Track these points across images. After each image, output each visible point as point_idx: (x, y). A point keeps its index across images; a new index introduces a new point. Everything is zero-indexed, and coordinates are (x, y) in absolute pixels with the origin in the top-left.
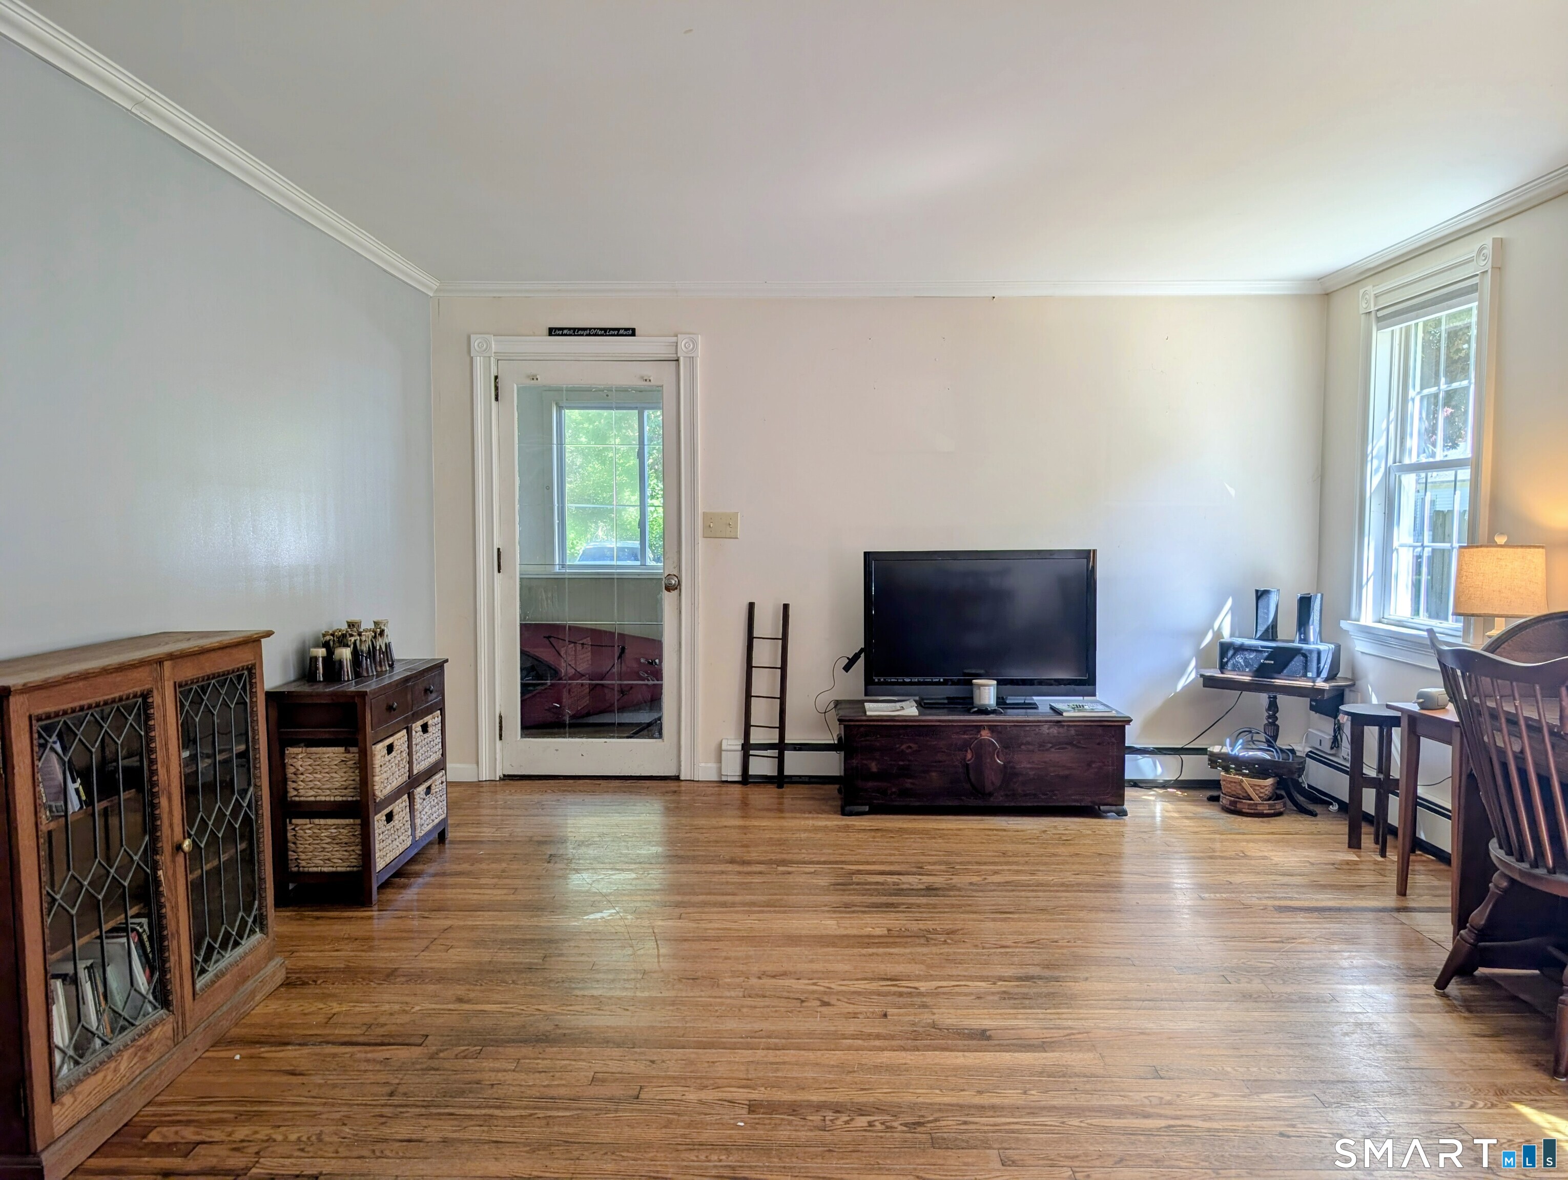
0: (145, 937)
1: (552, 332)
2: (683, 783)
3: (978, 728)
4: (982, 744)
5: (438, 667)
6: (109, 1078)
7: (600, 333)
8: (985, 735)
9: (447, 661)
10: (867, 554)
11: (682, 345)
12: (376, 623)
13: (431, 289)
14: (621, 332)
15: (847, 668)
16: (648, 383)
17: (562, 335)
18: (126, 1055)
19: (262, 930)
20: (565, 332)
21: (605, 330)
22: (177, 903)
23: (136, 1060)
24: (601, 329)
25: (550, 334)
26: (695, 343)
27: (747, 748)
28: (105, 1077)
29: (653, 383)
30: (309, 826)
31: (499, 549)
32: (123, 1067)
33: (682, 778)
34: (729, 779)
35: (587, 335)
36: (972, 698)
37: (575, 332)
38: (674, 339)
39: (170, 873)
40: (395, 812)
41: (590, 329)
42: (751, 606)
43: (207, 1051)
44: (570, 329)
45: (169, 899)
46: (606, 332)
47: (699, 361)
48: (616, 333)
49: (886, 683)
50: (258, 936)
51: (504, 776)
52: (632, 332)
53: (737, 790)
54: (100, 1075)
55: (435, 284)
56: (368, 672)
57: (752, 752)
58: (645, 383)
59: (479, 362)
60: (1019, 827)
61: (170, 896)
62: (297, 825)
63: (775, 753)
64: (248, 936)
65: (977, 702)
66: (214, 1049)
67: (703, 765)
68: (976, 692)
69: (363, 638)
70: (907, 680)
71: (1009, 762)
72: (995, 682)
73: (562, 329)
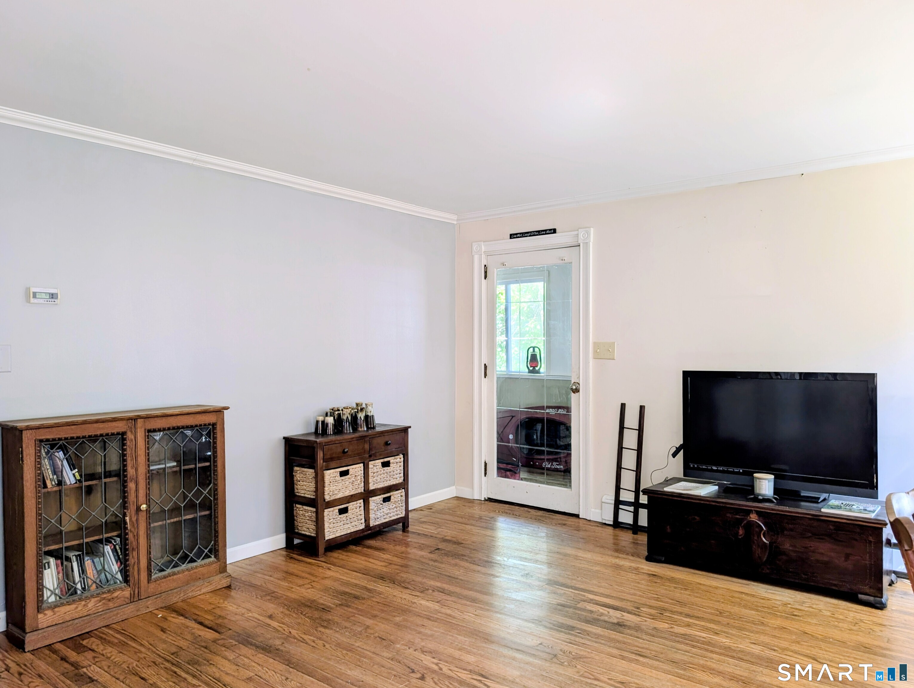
0: (117, 547)
1: (512, 236)
2: (580, 521)
3: (748, 512)
4: (751, 525)
5: (405, 430)
6: (80, 608)
7: (536, 233)
8: (753, 517)
9: (410, 427)
10: (684, 372)
11: (581, 236)
12: (357, 405)
13: (454, 220)
14: (547, 232)
15: (674, 455)
16: (563, 261)
17: (517, 237)
18: (93, 600)
19: (215, 557)
20: (518, 235)
21: (539, 231)
22: (138, 534)
23: (100, 604)
24: (537, 232)
25: (511, 238)
26: (588, 234)
27: (618, 502)
28: (77, 608)
29: (566, 261)
30: (301, 509)
31: (485, 365)
32: (90, 605)
33: (580, 517)
34: (607, 523)
35: (530, 236)
36: (752, 486)
37: (523, 235)
38: (576, 233)
39: (134, 519)
40: (349, 508)
41: (531, 232)
42: (623, 406)
43: (157, 609)
44: (520, 233)
45: (131, 531)
46: (539, 233)
47: (591, 244)
48: (545, 232)
49: (698, 469)
50: (213, 559)
51: (489, 498)
52: (554, 231)
53: (610, 530)
54: (73, 606)
55: (455, 217)
56: (347, 431)
57: (621, 506)
58: (561, 262)
59: (476, 257)
60: (770, 596)
61: (133, 529)
62: (297, 508)
63: (632, 509)
64: (203, 559)
65: (757, 491)
66: (162, 610)
67: (593, 510)
68: (757, 484)
69: (344, 412)
70: (714, 468)
71: (775, 542)
72: (772, 477)
73: (516, 234)
